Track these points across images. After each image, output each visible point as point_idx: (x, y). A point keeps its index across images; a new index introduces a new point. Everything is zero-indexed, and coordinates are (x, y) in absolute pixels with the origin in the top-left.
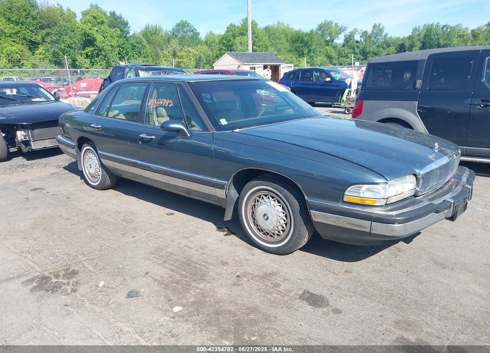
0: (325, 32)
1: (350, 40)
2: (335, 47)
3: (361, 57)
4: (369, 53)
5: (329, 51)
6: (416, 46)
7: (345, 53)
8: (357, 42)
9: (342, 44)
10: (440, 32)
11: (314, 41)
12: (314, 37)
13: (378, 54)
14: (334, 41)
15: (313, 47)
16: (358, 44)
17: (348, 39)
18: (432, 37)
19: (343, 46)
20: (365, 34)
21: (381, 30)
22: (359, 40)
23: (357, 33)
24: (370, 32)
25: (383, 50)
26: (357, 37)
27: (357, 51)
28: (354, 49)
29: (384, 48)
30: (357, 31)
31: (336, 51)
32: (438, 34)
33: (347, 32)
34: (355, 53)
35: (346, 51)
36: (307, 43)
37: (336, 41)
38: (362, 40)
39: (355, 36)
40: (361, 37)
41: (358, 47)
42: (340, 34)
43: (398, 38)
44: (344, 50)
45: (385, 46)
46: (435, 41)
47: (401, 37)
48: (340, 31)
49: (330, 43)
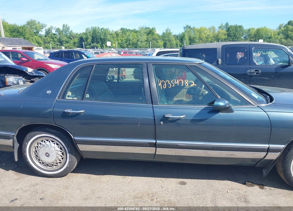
0: (32, 27)
1: (50, 33)
2: (40, 37)
3: (59, 44)
4: (63, 41)
5: (37, 39)
6: (89, 39)
7: (48, 41)
8: (54, 34)
9: (44, 35)
10: (100, 31)
11: (27, 32)
12: (26, 29)
13: (69, 42)
14: (39, 33)
15: (27, 36)
16: (55, 36)
17: (48, 32)
18: (97, 34)
19: (46, 36)
20: (58, 30)
21: (68, 28)
22: (55, 33)
23: (53, 29)
24: (61, 29)
25: (70, 40)
26: (54, 32)
27: (56, 40)
28: (53, 39)
29: (71, 39)
30: (53, 28)
31: (42, 39)
32: (99, 33)
33: (47, 28)
34: (54, 41)
35: (48, 39)
36: (22, 33)
37: (40, 33)
38: (57, 33)
39: (52, 31)
40: (56, 31)
41: (56, 38)
42: (42, 28)
43: (77, 34)
44: (47, 39)
45: (72, 38)
46: (99, 37)
47: (79, 33)
48: (42, 26)
49: (37, 34)
